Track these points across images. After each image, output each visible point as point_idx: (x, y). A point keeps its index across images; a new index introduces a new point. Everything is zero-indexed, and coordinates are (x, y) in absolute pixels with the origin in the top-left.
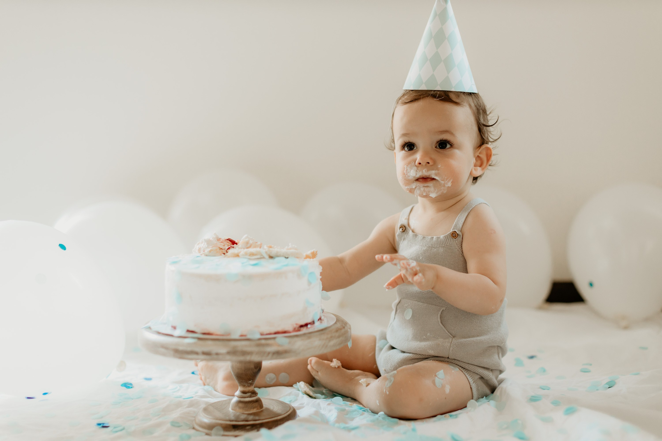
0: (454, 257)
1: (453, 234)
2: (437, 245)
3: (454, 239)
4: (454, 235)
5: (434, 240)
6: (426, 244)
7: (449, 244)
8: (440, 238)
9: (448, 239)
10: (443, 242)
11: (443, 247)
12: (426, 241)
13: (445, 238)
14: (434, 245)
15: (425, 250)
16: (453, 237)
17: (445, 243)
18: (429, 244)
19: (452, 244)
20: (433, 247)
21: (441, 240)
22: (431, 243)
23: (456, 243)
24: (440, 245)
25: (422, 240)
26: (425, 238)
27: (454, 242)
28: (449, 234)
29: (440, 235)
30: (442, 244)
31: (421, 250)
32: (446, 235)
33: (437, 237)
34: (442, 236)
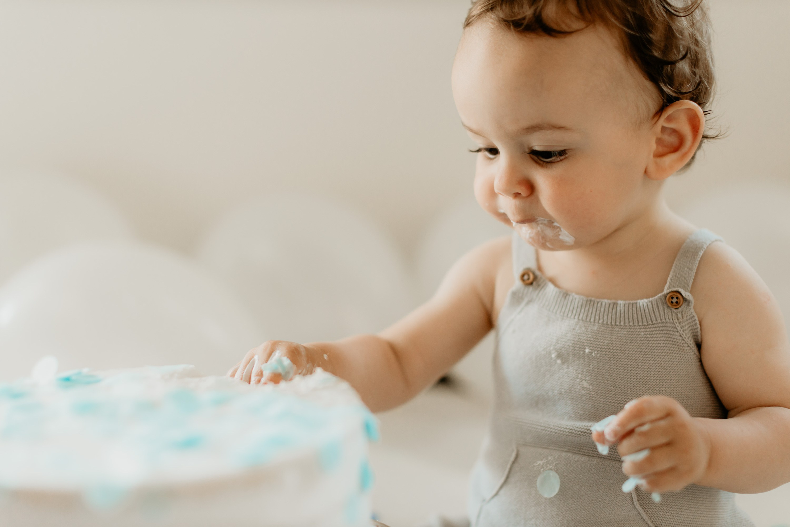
0: (669, 350)
1: (672, 298)
2: (627, 321)
3: (675, 311)
4: (675, 300)
5: (618, 309)
6: (597, 317)
7: (659, 321)
8: (635, 305)
9: (658, 308)
11: (642, 327)
12: (594, 310)
13: (650, 306)
14: (619, 321)
15: (597, 333)
16: (671, 305)
17: (649, 318)
18: (605, 318)
19: (668, 320)
20: (617, 325)
21: (640, 311)
22: (610, 315)
23: (678, 319)
24: (637, 322)
25: (584, 306)
26: (592, 303)
27: (672, 316)
28: (660, 297)
29: (638, 299)
30: (641, 320)
31: (585, 330)
32: (653, 298)
33: (627, 302)
34: (642, 301)
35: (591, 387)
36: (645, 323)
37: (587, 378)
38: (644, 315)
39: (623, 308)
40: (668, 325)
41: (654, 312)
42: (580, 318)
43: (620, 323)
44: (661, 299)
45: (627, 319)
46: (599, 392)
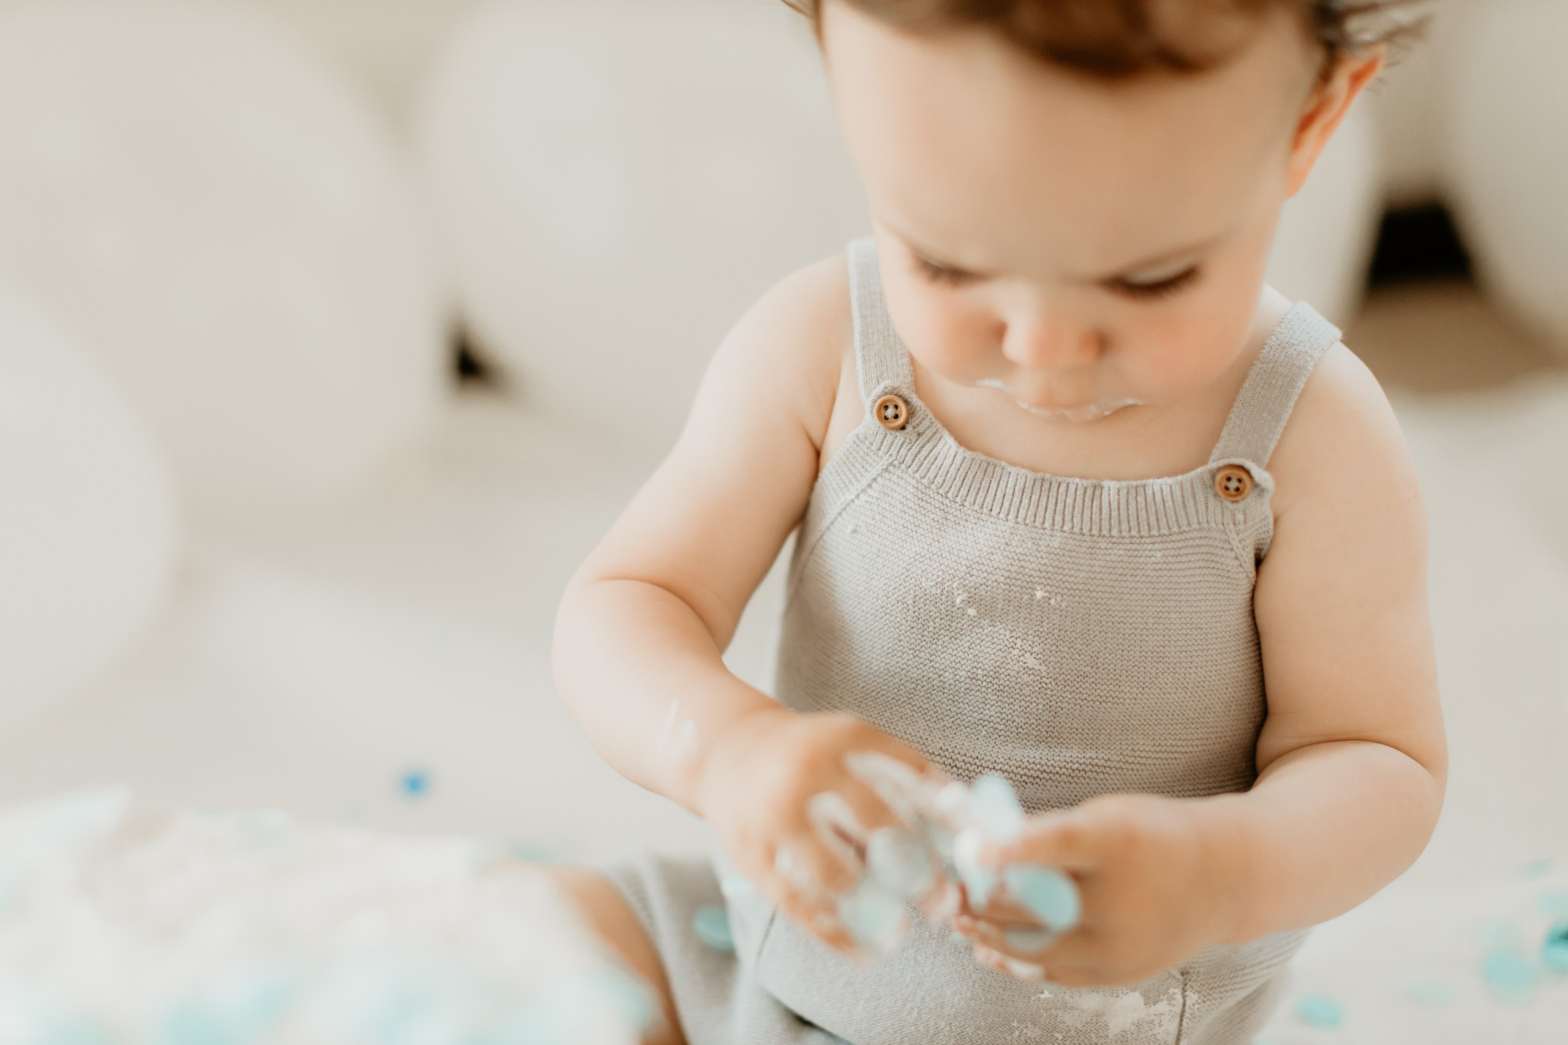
1: (1228, 480)
2: (1125, 526)
3: (1232, 506)
4: (1233, 484)
5: (1106, 499)
6: (1059, 518)
7: (1195, 526)
8: (1141, 490)
9: (1195, 500)
10: (1161, 510)
11: (1158, 540)
12: (1052, 501)
13: (1177, 493)
14: (1107, 527)
15: (1061, 554)
16: (1224, 493)
17: (1174, 518)
18: (1077, 520)
19: (1213, 525)
20: (1104, 536)
21: (1153, 503)
22: (1087, 512)
23: (1234, 524)
24: (1146, 528)
25: (1028, 491)
26: (1046, 486)
27: (1223, 515)
28: (1202, 473)
29: (1148, 478)
30: (1155, 523)
31: (1034, 548)
32: (1185, 476)
33: (1124, 483)
34: (1159, 481)
35: (1043, 668)
36: (1165, 531)
37: (1035, 649)
38: (1163, 514)
39: (1117, 497)
40: (1213, 534)
41: (1185, 507)
42: (1020, 520)
43: (1110, 530)
44: (1201, 479)
45: (1126, 522)
46: (1060, 678)
